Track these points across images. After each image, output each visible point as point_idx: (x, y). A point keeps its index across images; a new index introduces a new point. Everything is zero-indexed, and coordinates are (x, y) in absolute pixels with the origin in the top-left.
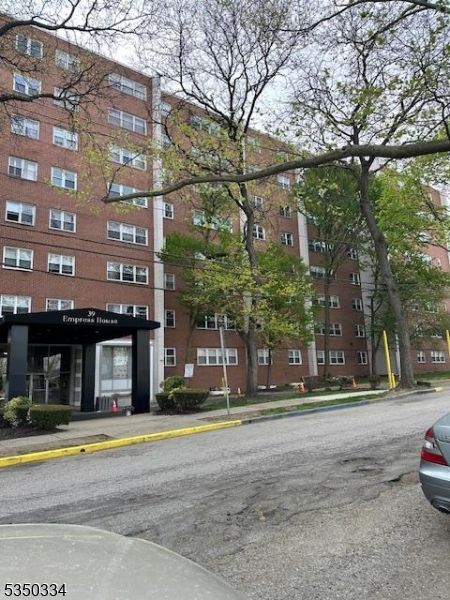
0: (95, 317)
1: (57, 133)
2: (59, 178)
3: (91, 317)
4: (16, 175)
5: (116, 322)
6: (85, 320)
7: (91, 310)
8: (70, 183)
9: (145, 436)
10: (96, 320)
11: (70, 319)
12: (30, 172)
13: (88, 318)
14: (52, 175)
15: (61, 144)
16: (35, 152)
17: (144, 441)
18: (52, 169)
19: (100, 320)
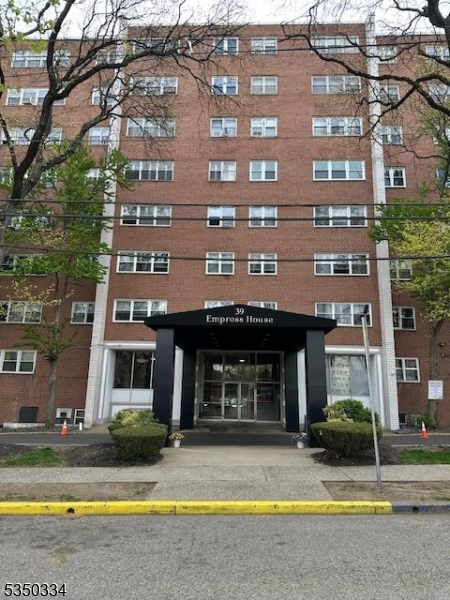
0: (244, 316)
1: (255, 123)
2: (259, 171)
3: (239, 316)
4: (216, 180)
5: (271, 320)
6: (232, 320)
7: (240, 306)
8: (270, 174)
9: (178, 504)
10: (245, 319)
11: (214, 319)
12: (229, 173)
13: (235, 316)
14: (251, 170)
15: (260, 134)
16: (233, 151)
17: (173, 512)
18: (251, 163)
19: (251, 319)
